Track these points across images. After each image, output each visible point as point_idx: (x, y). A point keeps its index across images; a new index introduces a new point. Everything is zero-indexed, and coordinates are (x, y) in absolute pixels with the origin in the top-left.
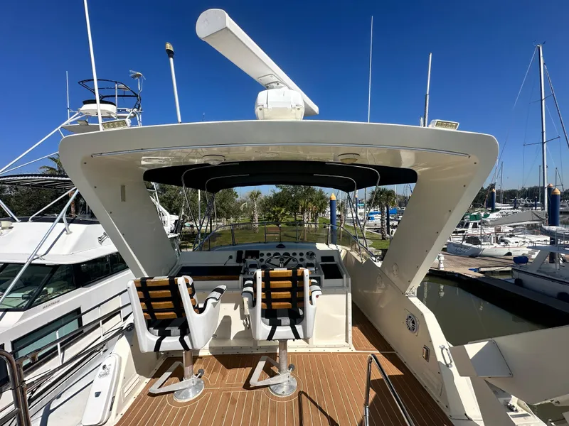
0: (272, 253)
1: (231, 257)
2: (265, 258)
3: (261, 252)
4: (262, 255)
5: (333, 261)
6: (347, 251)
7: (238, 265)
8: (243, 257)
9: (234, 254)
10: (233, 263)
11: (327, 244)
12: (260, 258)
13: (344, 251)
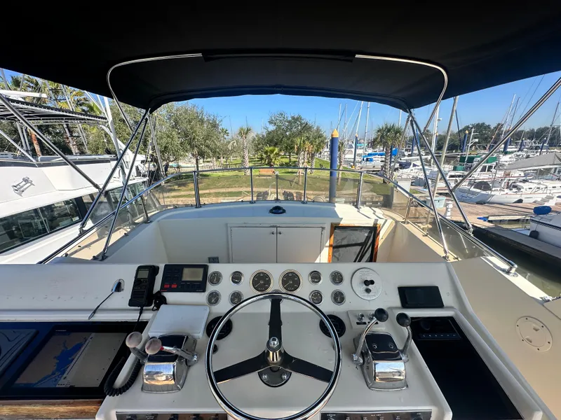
0: (249, 271)
1: (119, 287)
2: (225, 288)
3: (213, 268)
4: (217, 278)
5: (439, 304)
6: (397, 222)
7: (132, 316)
8: (157, 287)
9: (128, 275)
10: (119, 309)
11: (356, 207)
12: (211, 288)
13: (390, 221)
